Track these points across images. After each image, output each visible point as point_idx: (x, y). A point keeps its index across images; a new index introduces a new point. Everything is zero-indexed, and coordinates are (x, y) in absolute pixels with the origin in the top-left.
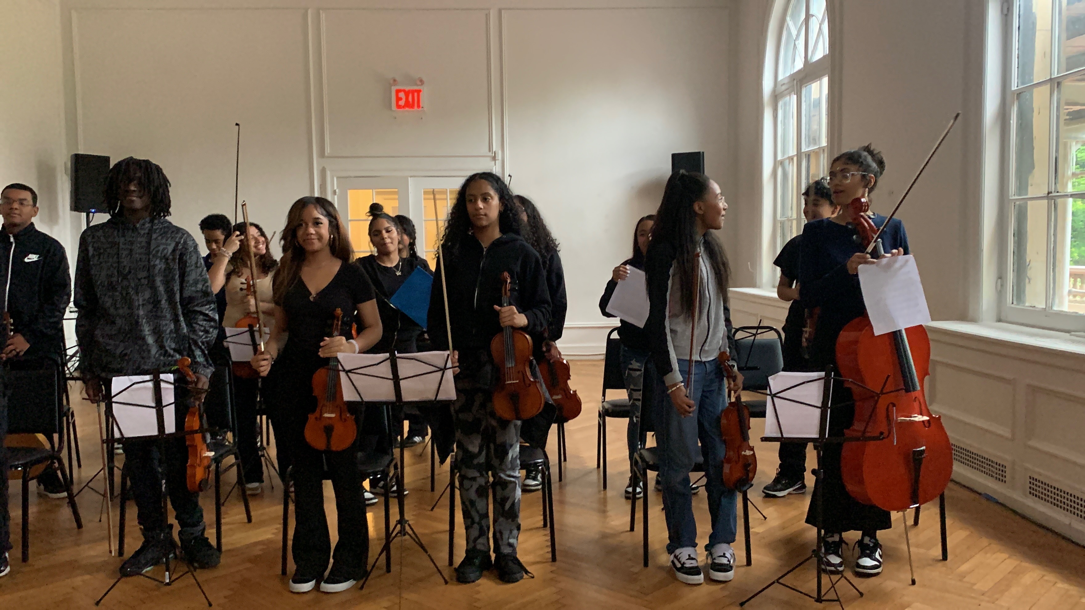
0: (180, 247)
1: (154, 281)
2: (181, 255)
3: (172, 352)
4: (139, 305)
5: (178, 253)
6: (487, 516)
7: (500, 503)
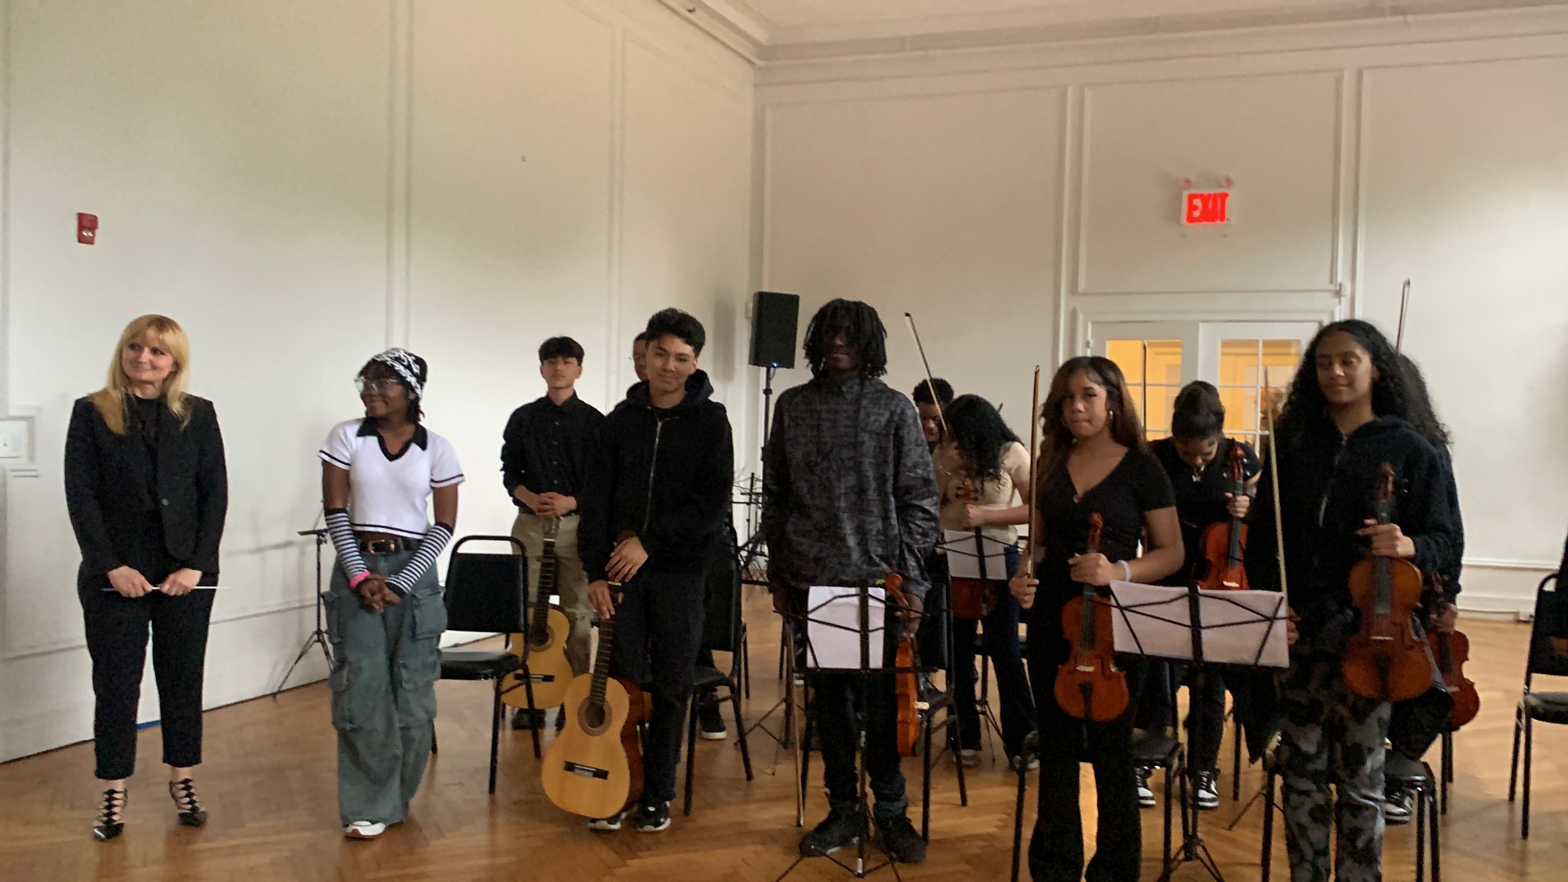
0: (896, 418)
1: (861, 463)
2: (897, 429)
3: (877, 560)
4: (840, 495)
5: (894, 425)
6: (1325, 852)
7: (1348, 837)
